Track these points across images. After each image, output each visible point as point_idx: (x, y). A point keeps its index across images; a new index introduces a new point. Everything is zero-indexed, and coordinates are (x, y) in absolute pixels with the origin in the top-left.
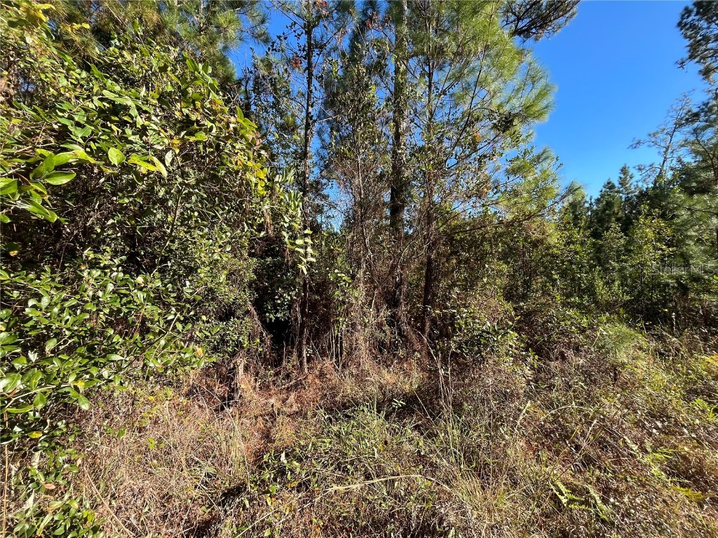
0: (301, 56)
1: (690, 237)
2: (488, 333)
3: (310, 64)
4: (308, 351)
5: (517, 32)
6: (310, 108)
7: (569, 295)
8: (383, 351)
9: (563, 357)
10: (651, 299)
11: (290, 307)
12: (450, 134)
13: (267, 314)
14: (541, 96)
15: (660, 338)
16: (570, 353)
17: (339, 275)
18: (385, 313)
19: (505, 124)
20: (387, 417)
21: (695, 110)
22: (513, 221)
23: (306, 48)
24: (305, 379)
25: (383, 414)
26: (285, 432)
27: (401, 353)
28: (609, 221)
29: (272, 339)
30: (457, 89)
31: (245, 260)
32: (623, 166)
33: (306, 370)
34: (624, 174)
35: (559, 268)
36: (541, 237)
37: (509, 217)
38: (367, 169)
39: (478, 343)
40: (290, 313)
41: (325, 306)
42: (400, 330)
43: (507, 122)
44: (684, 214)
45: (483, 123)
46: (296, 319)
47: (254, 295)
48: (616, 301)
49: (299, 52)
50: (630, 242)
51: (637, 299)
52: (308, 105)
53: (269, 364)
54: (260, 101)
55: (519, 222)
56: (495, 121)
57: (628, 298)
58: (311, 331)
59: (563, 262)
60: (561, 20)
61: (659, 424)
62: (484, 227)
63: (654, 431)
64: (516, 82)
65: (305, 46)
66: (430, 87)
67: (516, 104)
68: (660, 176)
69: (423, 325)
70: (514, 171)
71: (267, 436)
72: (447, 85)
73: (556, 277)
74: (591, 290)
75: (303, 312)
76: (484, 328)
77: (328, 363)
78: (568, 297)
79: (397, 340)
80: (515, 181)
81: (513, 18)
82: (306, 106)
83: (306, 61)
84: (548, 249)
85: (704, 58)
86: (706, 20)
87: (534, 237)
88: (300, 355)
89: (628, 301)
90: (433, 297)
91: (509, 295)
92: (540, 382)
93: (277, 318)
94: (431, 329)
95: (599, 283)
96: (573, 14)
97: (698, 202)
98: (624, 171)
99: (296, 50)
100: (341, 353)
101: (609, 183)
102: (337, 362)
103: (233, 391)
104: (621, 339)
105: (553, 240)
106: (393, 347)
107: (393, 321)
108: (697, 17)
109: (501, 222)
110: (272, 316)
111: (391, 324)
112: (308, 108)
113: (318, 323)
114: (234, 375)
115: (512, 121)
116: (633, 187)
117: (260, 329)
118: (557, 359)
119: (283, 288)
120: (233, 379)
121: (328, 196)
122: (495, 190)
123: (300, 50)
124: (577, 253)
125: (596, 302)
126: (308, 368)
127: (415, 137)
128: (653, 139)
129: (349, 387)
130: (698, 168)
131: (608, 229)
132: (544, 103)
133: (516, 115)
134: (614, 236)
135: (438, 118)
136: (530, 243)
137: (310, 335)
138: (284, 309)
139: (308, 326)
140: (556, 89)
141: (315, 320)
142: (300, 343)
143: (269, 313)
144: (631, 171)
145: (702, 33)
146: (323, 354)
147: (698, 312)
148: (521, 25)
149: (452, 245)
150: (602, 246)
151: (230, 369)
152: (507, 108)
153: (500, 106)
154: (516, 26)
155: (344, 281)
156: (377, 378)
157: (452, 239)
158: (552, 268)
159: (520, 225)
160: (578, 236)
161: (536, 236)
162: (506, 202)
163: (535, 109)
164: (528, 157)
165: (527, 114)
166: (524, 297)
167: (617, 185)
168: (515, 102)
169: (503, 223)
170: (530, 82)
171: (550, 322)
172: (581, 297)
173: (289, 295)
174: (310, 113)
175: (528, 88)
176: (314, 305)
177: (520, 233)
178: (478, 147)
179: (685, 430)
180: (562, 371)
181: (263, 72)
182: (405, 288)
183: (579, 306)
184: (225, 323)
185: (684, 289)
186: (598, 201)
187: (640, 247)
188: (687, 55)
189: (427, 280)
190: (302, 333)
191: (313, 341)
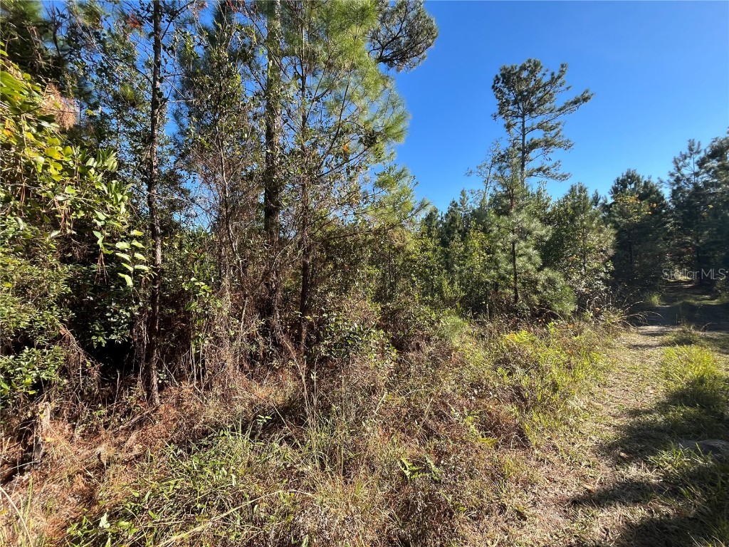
0: (145, 17)
1: (499, 247)
2: (355, 334)
3: (157, 29)
4: (158, 376)
5: (381, 59)
6: (158, 83)
7: (424, 295)
8: (255, 364)
9: (418, 347)
10: (477, 294)
11: (131, 325)
12: (324, 141)
13: (94, 338)
14: (398, 120)
15: (482, 324)
16: (423, 344)
17: (197, 284)
18: (256, 324)
19: (370, 140)
20: (252, 436)
21: (503, 153)
22: (380, 230)
23: (151, 9)
24: (155, 411)
25: (248, 435)
26: (116, 487)
27: (275, 363)
28: (453, 233)
29: (101, 369)
30: (329, 99)
31: (52, 268)
32: (462, 189)
33: (157, 401)
34: (463, 196)
35: (417, 271)
36: (402, 244)
37: (376, 226)
38: (231, 164)
39: (346, 344)
40: (131, 333)
41: (184, 321)
42: (274, 339)
43: (371, 139)
44: (495, 229)
45: (351, 136)
46: (141, 341)
47: (68, 314)
48: (456, 297)
49: (141, 11)
50: (466, 250)
51: (469, 295)
52: (155, 79)
53: (100, 402)
54: (80, 57)
55: (385, 230)
56: (361, 136)
57: (464, 294)
58: (163, 353)
59: (419, 266)
60: (415, 59)
61: (476, 392)
62: (356, 234)
63: (473, 398)
64: (380, 104)
65: (149, 6)
66: (303, 89)
67: (379, 124)
68: (483, 200)
69: (300, 331)
70: (381, 184)
71: (89, 498)
72: (320, 92)
73: (414, 279)
74: (439, 290)
75: (151, 331)
76: (351, 330)
77: (187, 387)
78: (424, 296)
79: (271, 350)
80: (382, 194)
81: (379, 46)
82: (152, 79)
83: (152, 24)
84: (408, 255)
85: (507, 116)
86: (508, 88)
87: (396, 245)
88: (148, 384)
89: (464, 297)
90: (309, 302)
91: (379, 297)
92: (401, 372)
93: (110, 342)
94: (308, 335)
95: (446, 283)
96: (424, 57)
97: (502, 221)
98: (463, 193)
99: (138, 7)
100: (204, 374)
101: (453, 202)
102: (199, 385)
103: (30, 449)
104: (455, 327)
105: (410, 248)
106: (267, 358)
107: (266, 330)
108: (503, 85)
109: (370, 231)
110: (101, 339)
111: (264, 334)
112: (155, 83)
113: (175, 342)
114: (32, 427)
115: (375, 138)
116: (468, 207)
117: (82, 358)
118: (414, 350)
119: (117, 302)
120: (30, 433)
121: (189, 191)
122: (365, 200)
123: (142, 9)
124: (429, 258)
125: (442, 298)
126: (160, 397)
127: (287, 139)
128: (479, 171)
129: (212, 410)
130: (503, 196)
131: (453, 239)
132: (401, 127)
133: (379, 134)
134: (457, 246)
135: (312, 124)
136: (393, 250)
137: (162, 357)
138: (122, 329)
139: (159, 347)
140: (410, 117)
141: (170, 338)
142: (148, 369)
143: (97, 336)
144: (468, 194)
145: (506, 97)
146: (181, 377)
147: (503, 303)
148: (386, 53)
149: (328, 251)
150: (449, 253)
151: (26, 420)
152: (371, 126)
153: (367, 123)
154: (381, 54)
155: (204, 290)
156: (247, 395)
157: (328, 244)
158: (412, 272)
159: (385, 234)
160: (431, 245)
161: (397, 244)
162: (373, 212)
163: (394, 131)
164: (393, 173)
165: (386, 134)
166: (390, 298)
167: (459, 204)
168: (379, 122)
169: (371, 231)
170: (390, 106)
171: (410, 319)
172: (433, 296)
173: (127, 311)
174: (158, 89)
175: (389, 112)
176: (167, 321)
177: (385, 242)
178: (350, 158)
179: (491, 393)
180: (417, 359)
181: (82, 20)
182: (279, 295)
183: (431, 303)
184: (12, 357)
185: (496, 286)
186: (447, 215)
187: (471, 254)
188: (498, 111)
189: (303, 286)
190: (149, 356)
191: (167, 363)
